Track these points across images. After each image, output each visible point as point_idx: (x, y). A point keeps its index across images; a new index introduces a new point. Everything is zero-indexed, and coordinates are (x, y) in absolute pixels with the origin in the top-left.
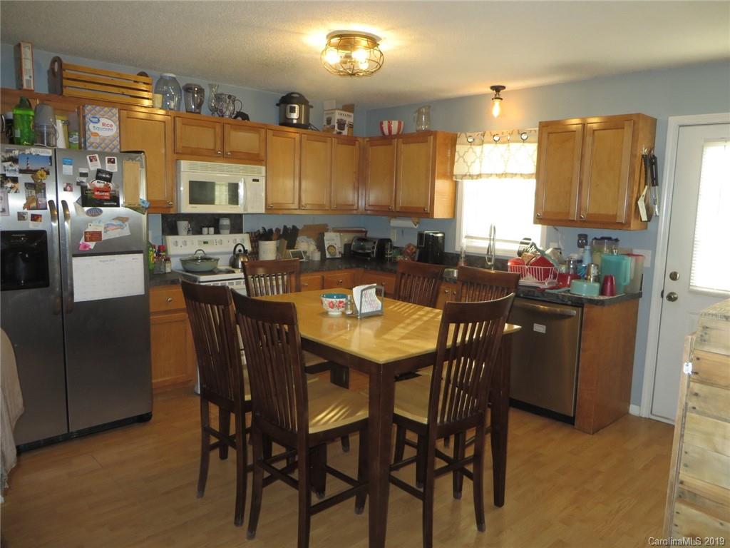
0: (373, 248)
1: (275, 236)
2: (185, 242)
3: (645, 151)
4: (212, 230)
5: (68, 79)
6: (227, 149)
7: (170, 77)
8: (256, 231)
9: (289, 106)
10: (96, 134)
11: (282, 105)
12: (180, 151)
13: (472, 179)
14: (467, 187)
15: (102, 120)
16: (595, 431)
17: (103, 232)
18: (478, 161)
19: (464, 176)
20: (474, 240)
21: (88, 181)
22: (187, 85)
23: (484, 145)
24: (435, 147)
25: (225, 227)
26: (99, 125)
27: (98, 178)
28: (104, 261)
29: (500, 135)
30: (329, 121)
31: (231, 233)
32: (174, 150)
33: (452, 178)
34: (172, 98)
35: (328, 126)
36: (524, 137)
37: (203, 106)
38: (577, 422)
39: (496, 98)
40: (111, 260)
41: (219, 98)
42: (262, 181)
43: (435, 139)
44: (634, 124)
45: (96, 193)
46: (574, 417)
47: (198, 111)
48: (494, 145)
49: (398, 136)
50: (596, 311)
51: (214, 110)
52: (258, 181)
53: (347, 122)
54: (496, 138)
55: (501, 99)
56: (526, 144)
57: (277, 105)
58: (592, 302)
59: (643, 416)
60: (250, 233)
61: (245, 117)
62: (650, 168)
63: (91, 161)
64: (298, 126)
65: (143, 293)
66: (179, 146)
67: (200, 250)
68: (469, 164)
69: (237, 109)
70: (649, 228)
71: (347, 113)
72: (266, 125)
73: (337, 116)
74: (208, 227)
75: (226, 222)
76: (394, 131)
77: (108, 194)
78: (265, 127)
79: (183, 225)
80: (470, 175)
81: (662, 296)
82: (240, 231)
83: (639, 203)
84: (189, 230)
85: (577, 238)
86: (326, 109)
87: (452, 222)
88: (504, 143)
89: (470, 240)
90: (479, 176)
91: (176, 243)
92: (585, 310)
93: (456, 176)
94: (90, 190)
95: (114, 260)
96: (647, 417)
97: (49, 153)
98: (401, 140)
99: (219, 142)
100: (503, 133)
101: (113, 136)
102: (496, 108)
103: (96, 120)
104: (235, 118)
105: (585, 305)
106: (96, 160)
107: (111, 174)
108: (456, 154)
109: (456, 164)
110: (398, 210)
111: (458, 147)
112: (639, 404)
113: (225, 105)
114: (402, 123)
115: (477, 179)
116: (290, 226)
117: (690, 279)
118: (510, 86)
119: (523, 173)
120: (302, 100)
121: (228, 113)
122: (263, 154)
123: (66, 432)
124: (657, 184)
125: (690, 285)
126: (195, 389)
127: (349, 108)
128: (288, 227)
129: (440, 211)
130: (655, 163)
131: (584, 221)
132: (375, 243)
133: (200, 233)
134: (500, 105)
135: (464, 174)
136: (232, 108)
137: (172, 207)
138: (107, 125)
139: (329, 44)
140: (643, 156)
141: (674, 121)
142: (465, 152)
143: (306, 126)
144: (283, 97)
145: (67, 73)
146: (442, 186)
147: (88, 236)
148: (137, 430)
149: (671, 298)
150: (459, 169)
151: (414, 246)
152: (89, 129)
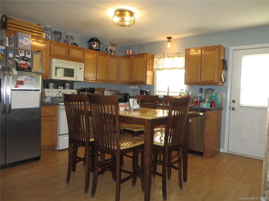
0: (123, 97)
1: (86, 91)
2: (52, 91)
3: (223, 58)
4: (62, 87)
5: (9, 23)
6: (70, 56)
7: (49, 27)
8: (79, 89)
9: (93, 42)
10: (22, 44)
11: (90, 42)
12: (52, 55)
13: (160, 70)
14: (158, 73)
15: (25, 38)
16: (211, 157)
17: (24, 81)
18: (162, 64)
19: (157, 69)
20: (161, 93)
21: (19, 61)
22: (55, 31)
23: (165, 58)
24: (147, 59)
25: (67, 86)
26: (23, 40)
27: (23, 60)
28: (24, 93)
29: (170, 54)
30: (106, 50)
31: (69, 89)
32: (50, 55)
33: (153, 70)
34: (49, 35)
35: (106, 51)
36: (179, 55)
37: (61, 39)
38: (204, 154)
39: (169, 41)
40: (27, 93)
41: (67, 37)
42: (83, 69)
43: (147, 56)
44: (219, 48)
45: (22, 65)
46: (203, 152)
47: (59, 41)
48: (168, 58)
49: (132, 55)
50: (210, 113)
51: (65, 41)
52: (81, 69)
53: (113, 50)
54: (169, 56)
55: (171, 42)
56: (180, 58)
57: (88, 42)
58: (208, 109)
59: (225, 152)
60: (77, 90)
61: (77, 45)
62: (224, 64)
63: (21, 53)
64: (96, 50)
65: (39, 107)
66: (52, 54)
67: (58, 94)
68: (159, 65)
69: (74, 42)
70: (224, 85)
71: (113, 47)
72: (85, 48)
73: (110, 48)
74: (61, 86)
75: (67, 84)
76: (131, 54)
77: (27, 66)
78: (84, 49)
79: (51, 85)
80: (159, 69)
81: (230, 109)
82: (73, 89)
83: (222, 75)
84: (53, 87)
85: (199, 90)
86: (105, 45)
87: (152, 86)
88: (172, 57)
89: (159, 93)
90: (163, 69)
91: (49, 92)
92: (206, 113)
93: (154, 69)
94: (19, 64)
95: (28, 93)
96: (227, 152)
97: (3, 48)
98: (134, 57)
99: (67, 53)
100: (171, 54)
101: (29, 45)
102: (169, 45)
103: (21, 38)
104: (73, 45)
105: (206, 111)
106: (23, 53)
107: (28, 59)
108: (154, 61)
109: (154, 65)
110: (133, 82)
111: (155, 59)
112: (223, 148)
113: (69, 40)
114: (134, 51)
115: (162, 70)
116: (92, 87)
117: (239, 102)
118: (174, 37)
119: (179, 67)
120: (97, 40)
121: (70, 43)
122: (83, 59)
123: (5, 164)
124: (227, 70)
125: (239, 104)
126: (56, 148)
127: (114, 45)
128: (91, 88)
129: (149, 82)
130: (226, 63)
131: (203, 83)
132: (123, 95)
133: (58, 88)
134: (170, 44)
135: (157, 68)
136: (72, 41)
137: (48, 76)
138: (26, 40)
139: (115, 15)
140: (222, 60)
141: (231, 48)
142: (157, 61)
143: (99, 50)
144: (90, 39)
145: (9, 21)
146: (149, 73)
147: (18, 82)
148: (34, 163)
149: (233, 109)
150: (155, 67)
151: (138, 96)
152: (19, 41)
